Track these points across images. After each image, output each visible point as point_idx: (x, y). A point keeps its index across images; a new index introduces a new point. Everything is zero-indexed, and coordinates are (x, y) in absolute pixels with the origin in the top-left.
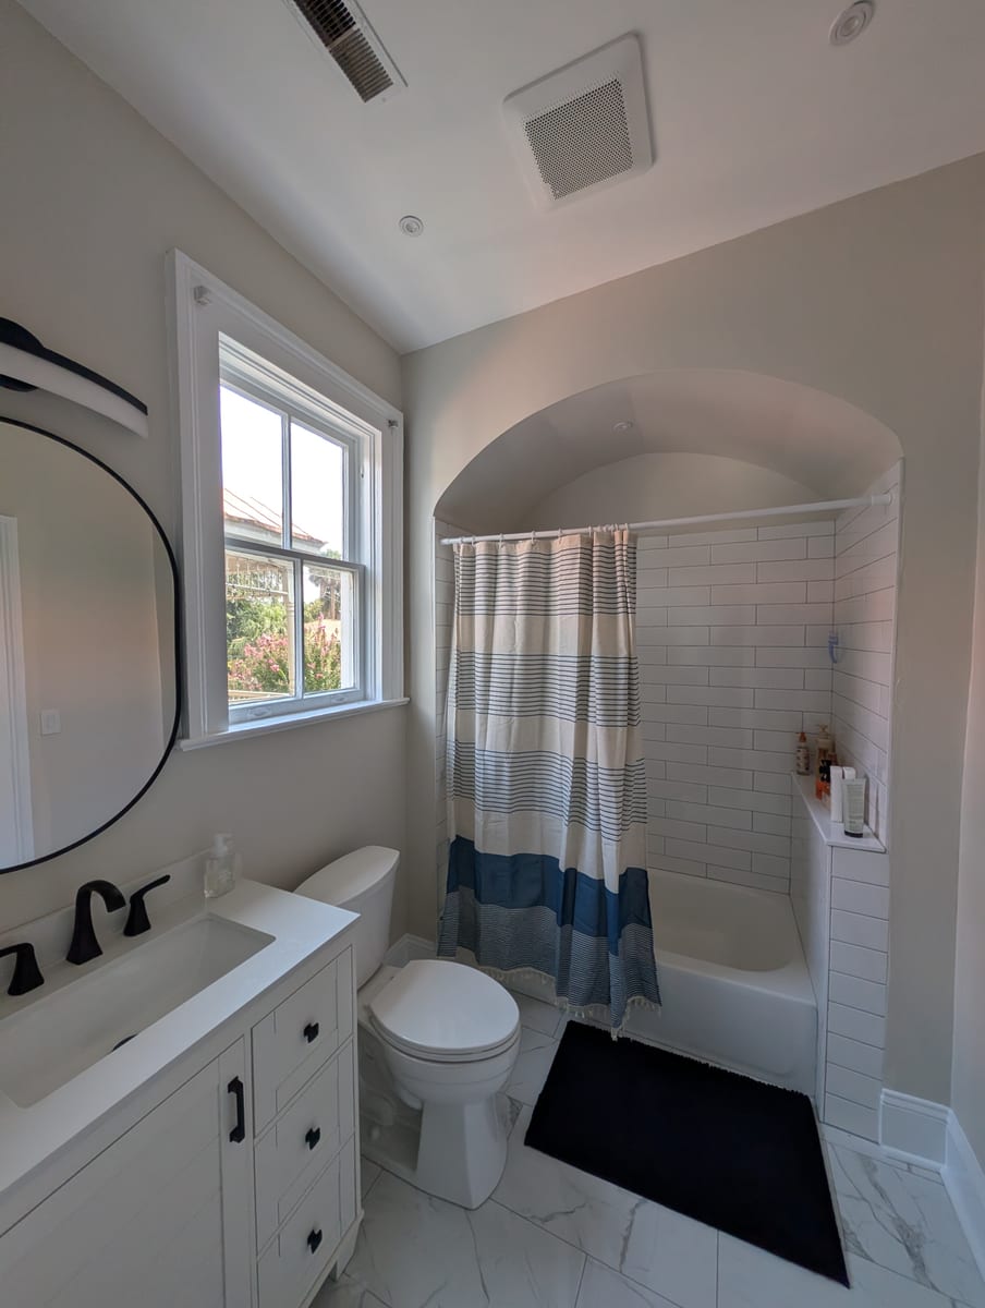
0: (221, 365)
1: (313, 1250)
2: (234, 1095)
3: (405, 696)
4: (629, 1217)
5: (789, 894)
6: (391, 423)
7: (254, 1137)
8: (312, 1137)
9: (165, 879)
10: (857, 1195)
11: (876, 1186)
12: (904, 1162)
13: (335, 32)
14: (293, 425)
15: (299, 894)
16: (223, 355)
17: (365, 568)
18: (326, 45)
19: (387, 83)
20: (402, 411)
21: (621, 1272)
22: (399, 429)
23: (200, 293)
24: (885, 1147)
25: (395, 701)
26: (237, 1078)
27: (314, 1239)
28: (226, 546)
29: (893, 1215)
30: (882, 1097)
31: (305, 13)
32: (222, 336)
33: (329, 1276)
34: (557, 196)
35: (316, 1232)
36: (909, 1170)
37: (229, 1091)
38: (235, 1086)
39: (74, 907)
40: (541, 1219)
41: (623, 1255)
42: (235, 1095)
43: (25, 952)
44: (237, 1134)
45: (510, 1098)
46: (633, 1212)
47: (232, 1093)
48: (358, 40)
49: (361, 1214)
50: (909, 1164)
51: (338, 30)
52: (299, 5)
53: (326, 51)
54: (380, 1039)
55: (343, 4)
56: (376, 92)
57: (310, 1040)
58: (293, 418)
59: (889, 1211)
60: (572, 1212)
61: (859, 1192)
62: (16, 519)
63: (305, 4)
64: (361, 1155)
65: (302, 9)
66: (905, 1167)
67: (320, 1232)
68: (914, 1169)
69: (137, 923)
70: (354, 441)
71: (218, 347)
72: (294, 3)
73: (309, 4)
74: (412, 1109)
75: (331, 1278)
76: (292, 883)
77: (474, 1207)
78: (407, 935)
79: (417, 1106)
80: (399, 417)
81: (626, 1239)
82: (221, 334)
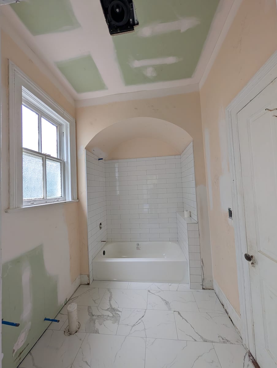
3: (78, 199)
5: (178, 241)
14: (42, 118)
16: (23, 94)
20: (75, 118)
58: (42, 116)
70: (60, 125)
71: (22, 91)
82: (22, 86)
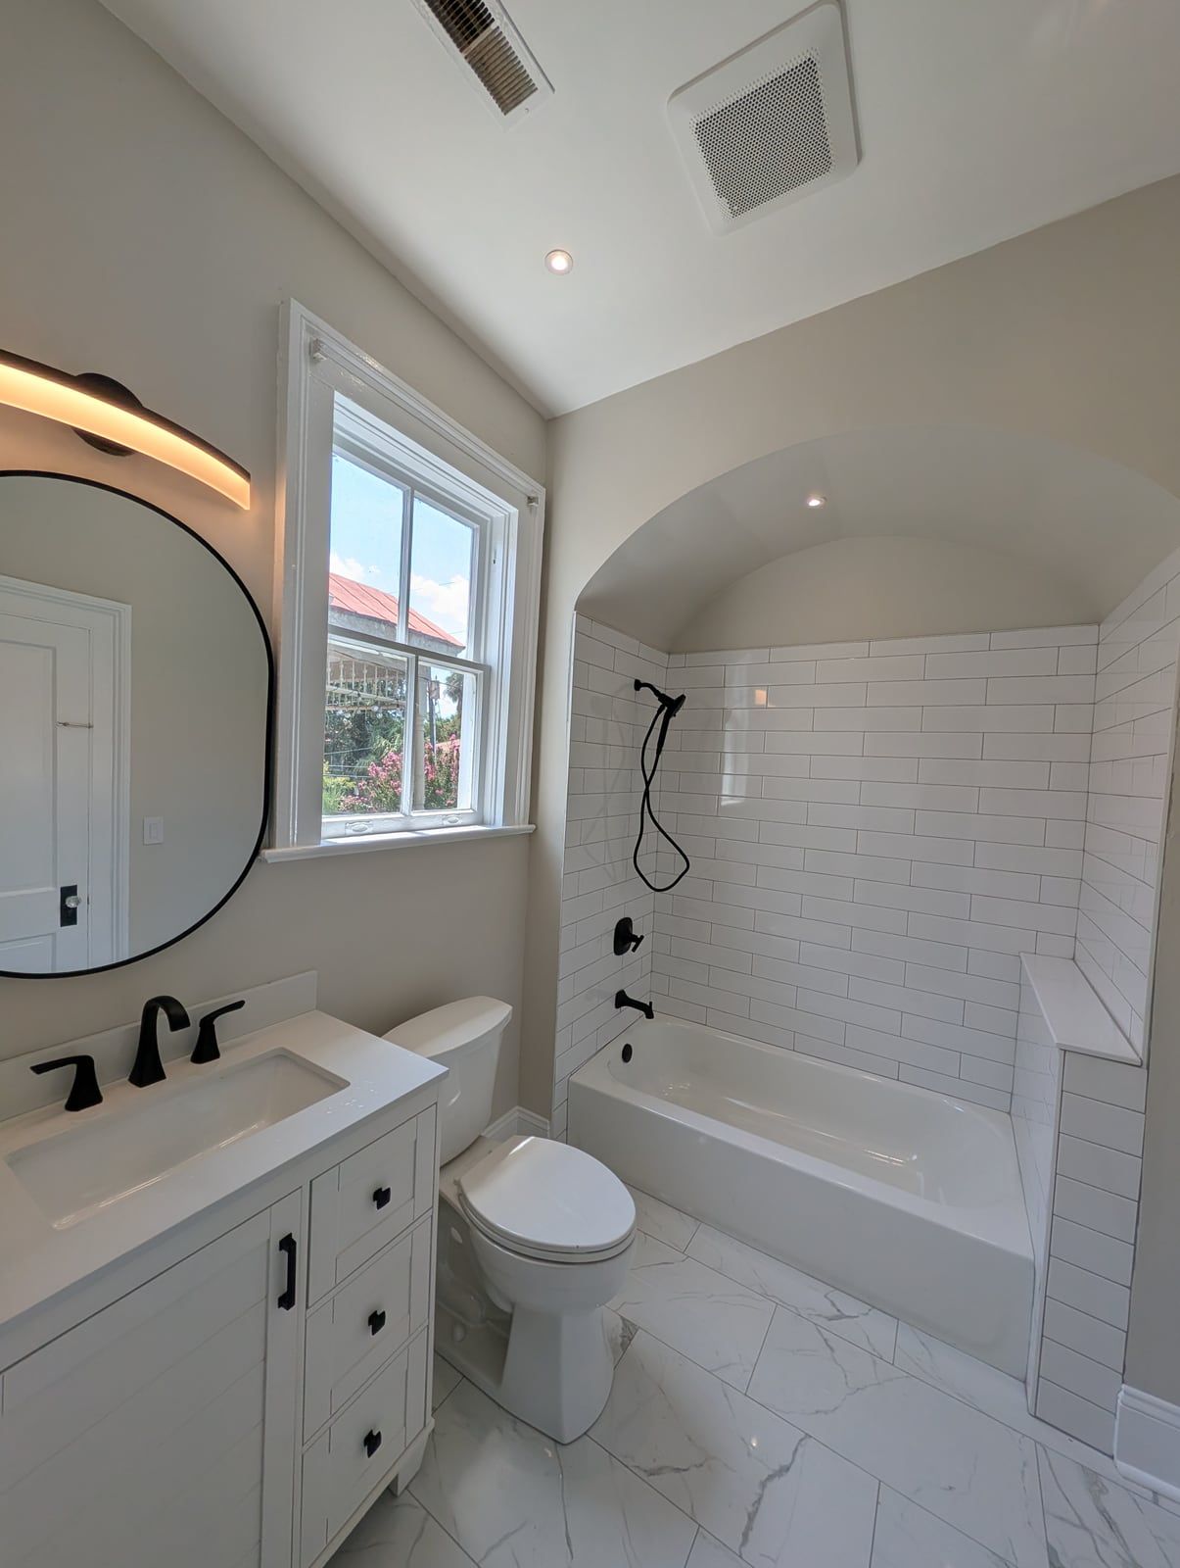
0: (335, 430)
1: (370, 1453)
2: (285, 1254)
3: (530, 823)
4: (759, 1491)
5: (1009, 1113)
6: (530, 500)
7: (307, 1307)
8: (376, 1321)
9: (240, 1004)
10: (1077, 1522)
11: (1103, 1512)
12: (1151, 1490)
13: (472, 34)
14: (416, 501)
15: (388, 1040)
16: (338, 418)
17: (490, 668)
18: (461, 51)
19: (531, 89)
20: (544, 486)
21: (740, 1556)
22: (540, 506)
23: (314, 347)
24: (1122, 1465)
25: (517, 827)
26: (290, 1235)
27: (372, 1442)
28: (329, 635)
29: (1125, 1556)
30: (1121, 1395)
31: (438, 15)
32: (338, 396)
33: (388, 1488)
34: (735, 214)
35: (375, 1434)
36: (1156, 1502)
37: (280, 1249)
38: (288, 1244)
39: (140, 1023)
40: (645, 1471)
41: (745, 1535)
42: (287, 1254)
43: (85, 1066)
44: (287, 1300)
45: (623, 1319)
46: (763, 1485)
47: (283, 1251)
48: (498, 42)
49: (431, 1422)
50: (1155, 1493)
51: (475, 30)
52: (430, 5)
53: (461, 57)
54: (468, 1220)
55: (483, 4)
56: (517, 101)
57: (379, 1206)
58: (416, 493)
59: (1121, 1551)
60: (684, 1470)
61: (1079, 1518)
62: (130, 607)
63: (437, 3)
64: (435, 1351)
65: (434, 10)
66: (1150, 1495)
67: (379, 1434)
68: (1162, 1501)
69: (206, 1050)
70: (486, 522)
71: (332, 408)
72: (426, 4)
73: (442, 3)
74: (502, 1312)
75: (390, 1492)
76: (381, 1027)
77: (566, 1442)
78: (517, 1108)
79: (507, 1308)
80: (541, 494)
81: (751, 1517)
82: (336, 394)
